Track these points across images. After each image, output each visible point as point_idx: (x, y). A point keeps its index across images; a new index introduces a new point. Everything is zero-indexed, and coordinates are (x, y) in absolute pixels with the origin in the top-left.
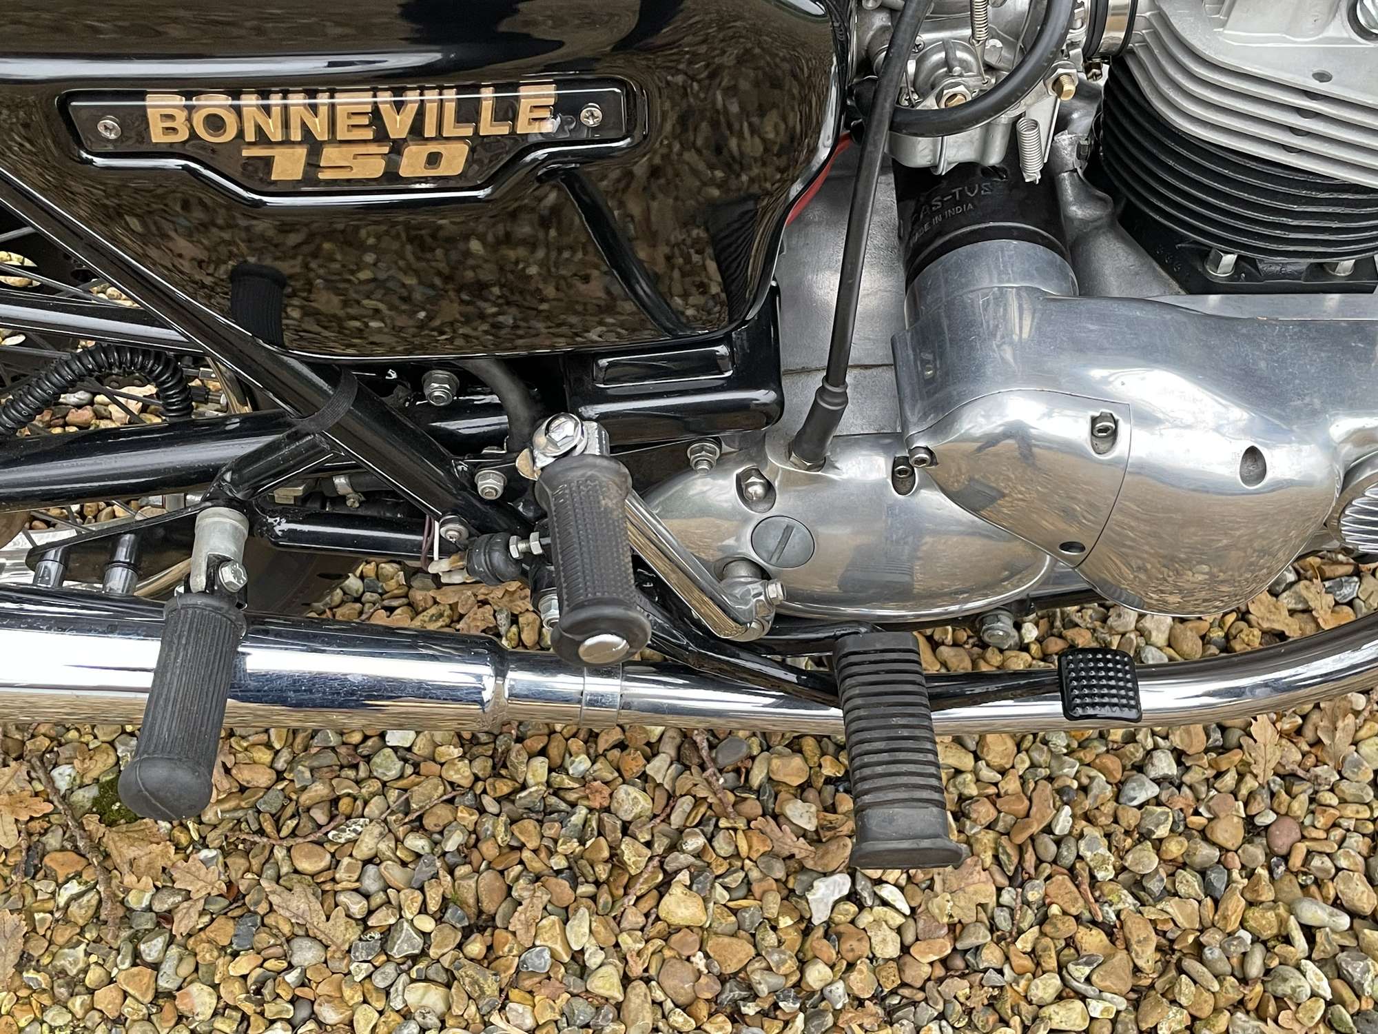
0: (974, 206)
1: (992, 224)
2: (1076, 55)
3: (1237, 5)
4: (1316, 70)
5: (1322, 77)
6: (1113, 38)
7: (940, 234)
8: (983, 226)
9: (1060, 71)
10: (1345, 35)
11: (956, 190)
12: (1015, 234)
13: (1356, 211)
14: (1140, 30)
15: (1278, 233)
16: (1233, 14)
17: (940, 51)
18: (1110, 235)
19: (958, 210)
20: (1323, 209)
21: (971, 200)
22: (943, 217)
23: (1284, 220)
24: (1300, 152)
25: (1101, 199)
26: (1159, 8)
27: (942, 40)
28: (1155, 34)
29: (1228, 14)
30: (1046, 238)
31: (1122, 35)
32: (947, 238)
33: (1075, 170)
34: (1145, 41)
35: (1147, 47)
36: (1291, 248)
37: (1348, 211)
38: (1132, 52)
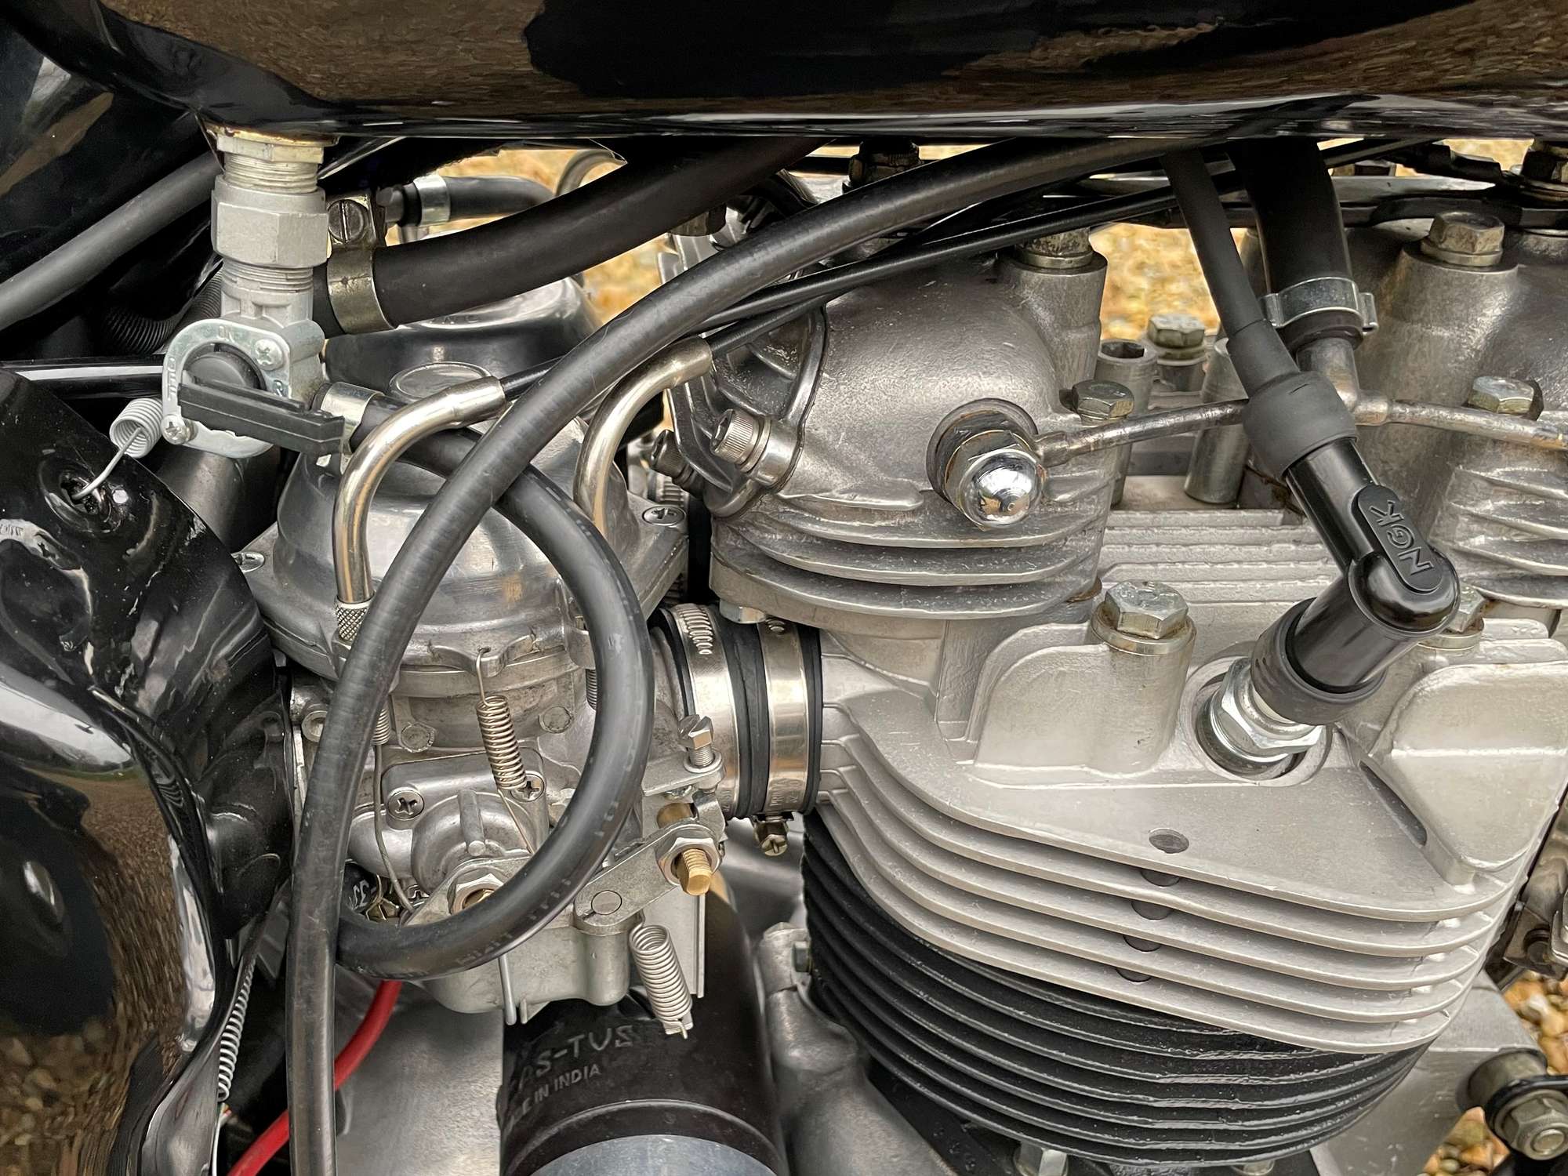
0: (601, 1068)
1: (629, 1104)
2: (711, 813)
3: (990, 718)
4: (1155, 830)
5: (1170, 842)
6: (787, 782)
7: (544, 1121)
8: (614, 1107)
9: (679, 841)
10: (1198, 766)
11: (575, 1040)
12: (671, 1122)
13: (1272, 1081)
14: (836, 769)
15: (1134, 1120)
16: (986, 733)
17: (451, 813)
18: (859, 1099)
19: (575, 1076)
20: (1209, 1079)
21: (598, 1058)
22: (551, 1089)
23: (1140, 1098)
24: (1149, 979)
25: (837, 1037)
26: (858, 729)
27: (458, 792)
28: (860, 772)
29: (979, 737)
30: (731, 1124)
31: (801, 776)
32: (554, 1130)
33: (795, 989)
34: (845, 786)
35: (849, 796)
36: (1163, 1146)
37: (1255, 1080)
38: (828, 804)
